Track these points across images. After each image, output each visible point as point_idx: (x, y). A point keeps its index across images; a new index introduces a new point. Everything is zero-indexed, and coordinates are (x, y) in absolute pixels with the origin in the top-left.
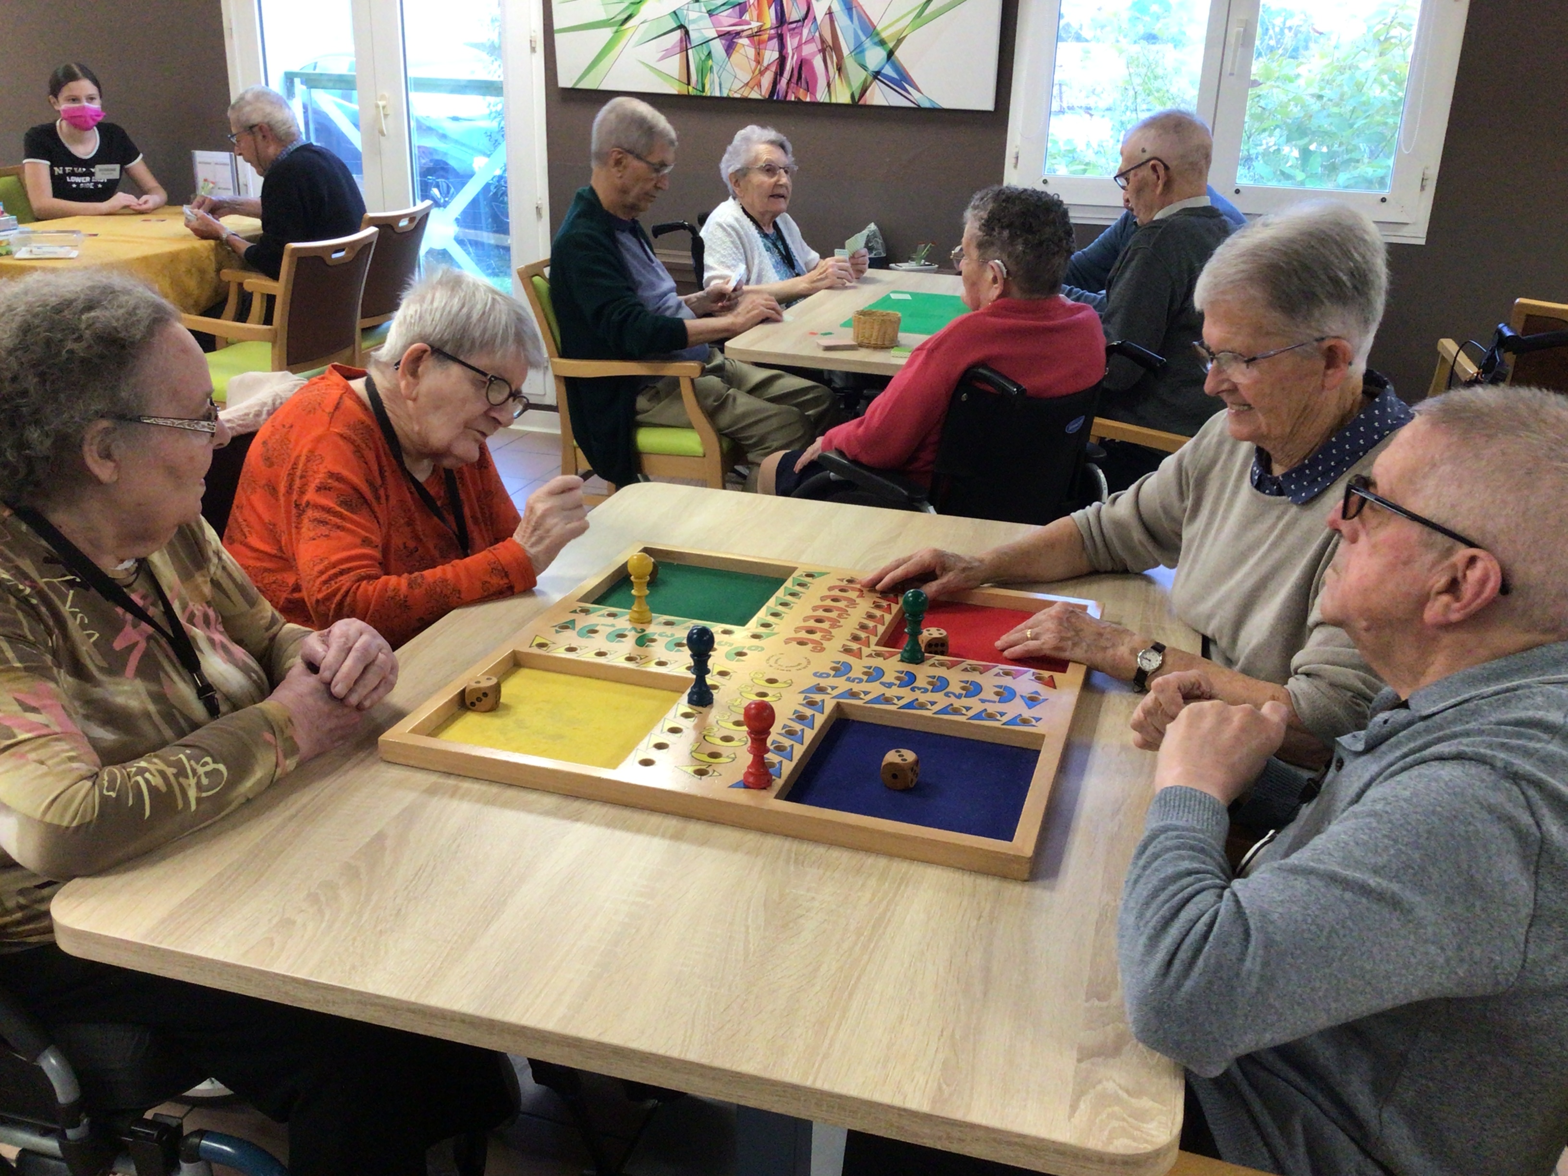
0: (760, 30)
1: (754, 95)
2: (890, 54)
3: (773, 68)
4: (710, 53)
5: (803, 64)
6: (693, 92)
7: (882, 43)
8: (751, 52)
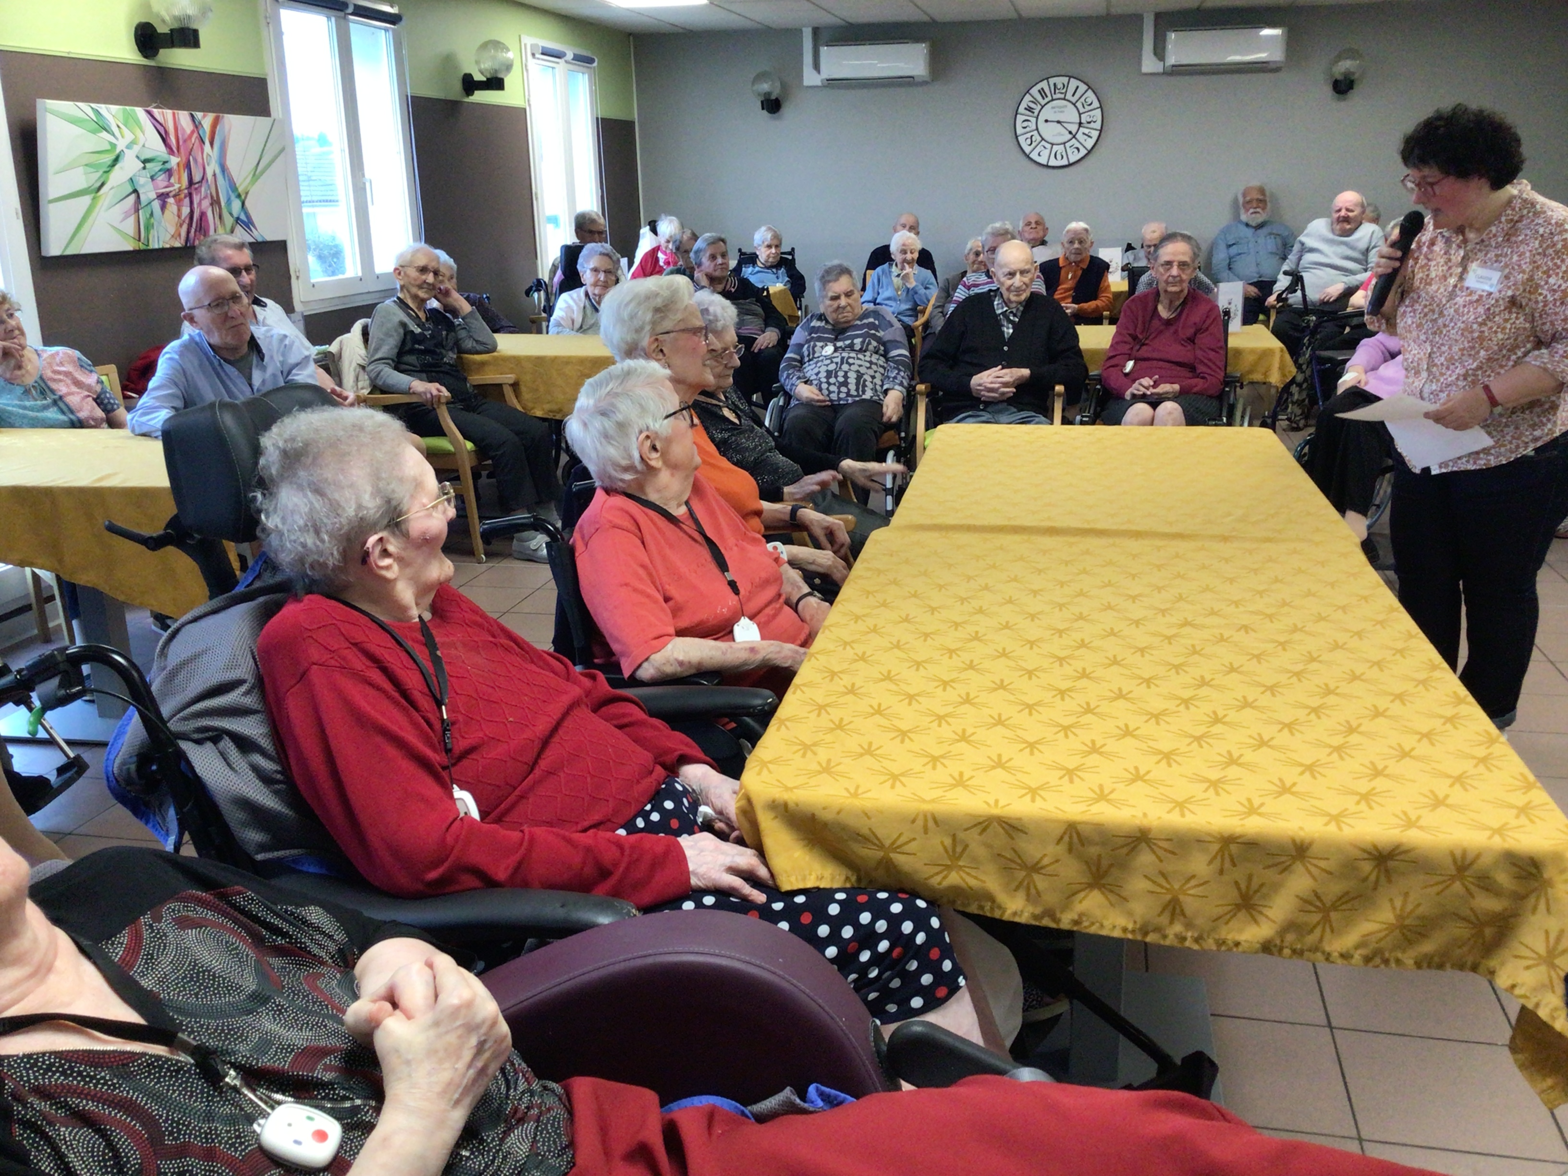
0: (180, 190)
1: (177, 244)
2: (243, 204)
3: (187, 221)
4: (152, 215)
5: (203, 215)
6: (142, 247)
7: (239, 196)
8: (175, 208)
